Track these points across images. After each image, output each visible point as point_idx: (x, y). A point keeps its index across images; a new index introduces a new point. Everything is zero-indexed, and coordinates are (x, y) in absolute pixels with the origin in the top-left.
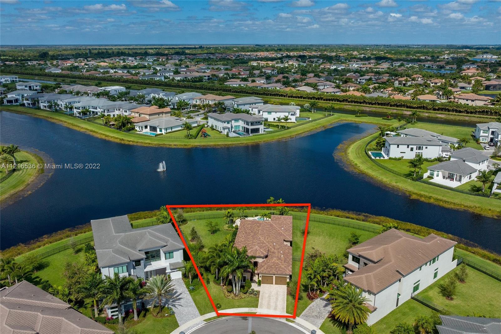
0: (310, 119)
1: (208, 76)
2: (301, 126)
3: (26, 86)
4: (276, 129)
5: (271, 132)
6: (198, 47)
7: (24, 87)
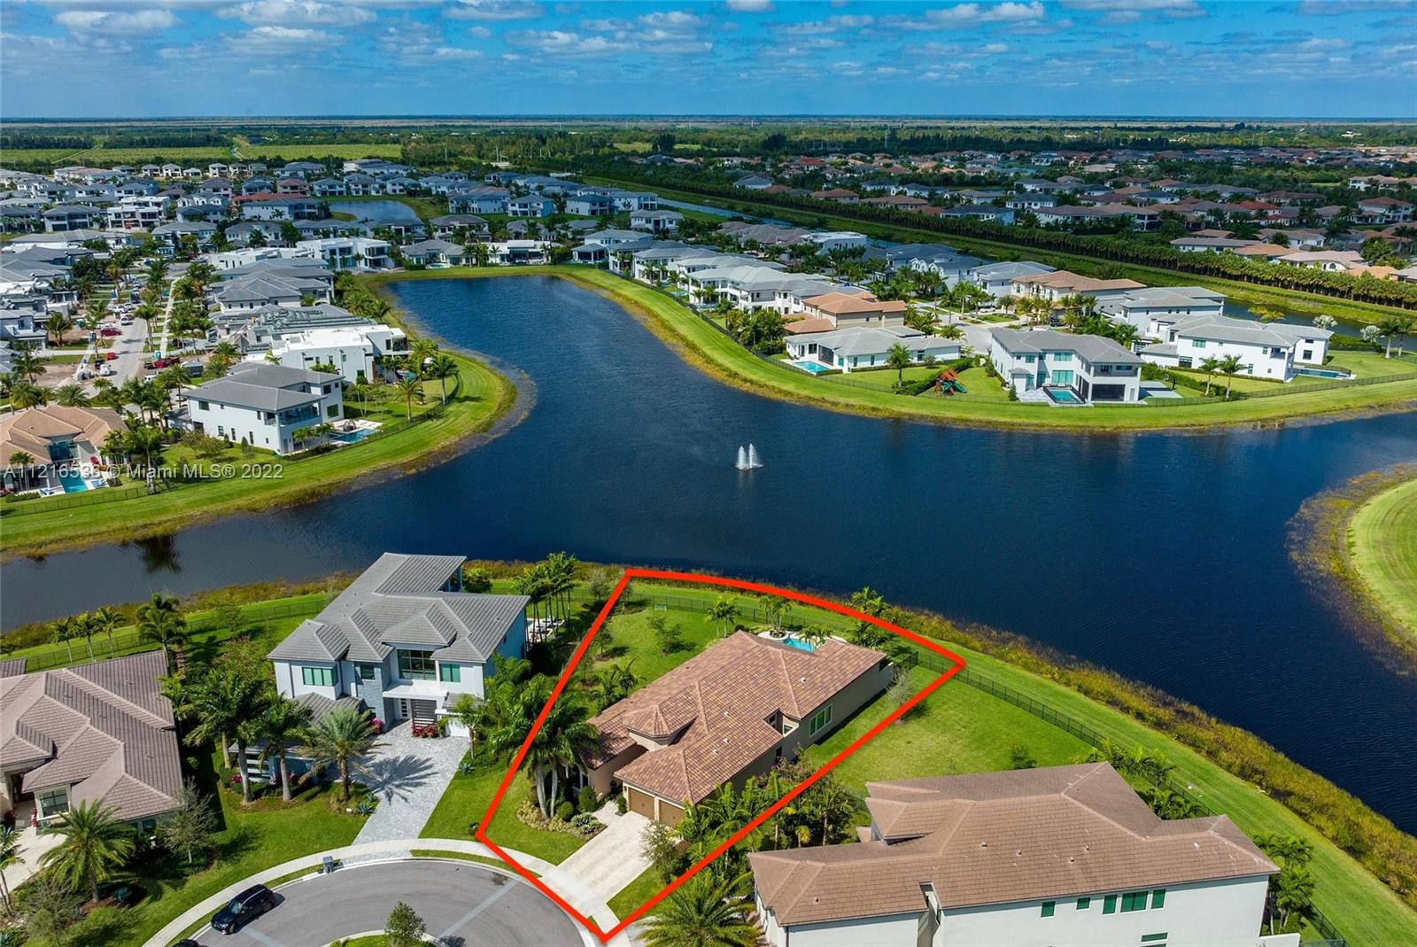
0: (1353, 377)
1: (1151, 217)
2: (1292, 396)
3: (648, 221)
4: (1194, 394)
5: (1161, 403)
6: (1233, 125)
7: (644, 221)
